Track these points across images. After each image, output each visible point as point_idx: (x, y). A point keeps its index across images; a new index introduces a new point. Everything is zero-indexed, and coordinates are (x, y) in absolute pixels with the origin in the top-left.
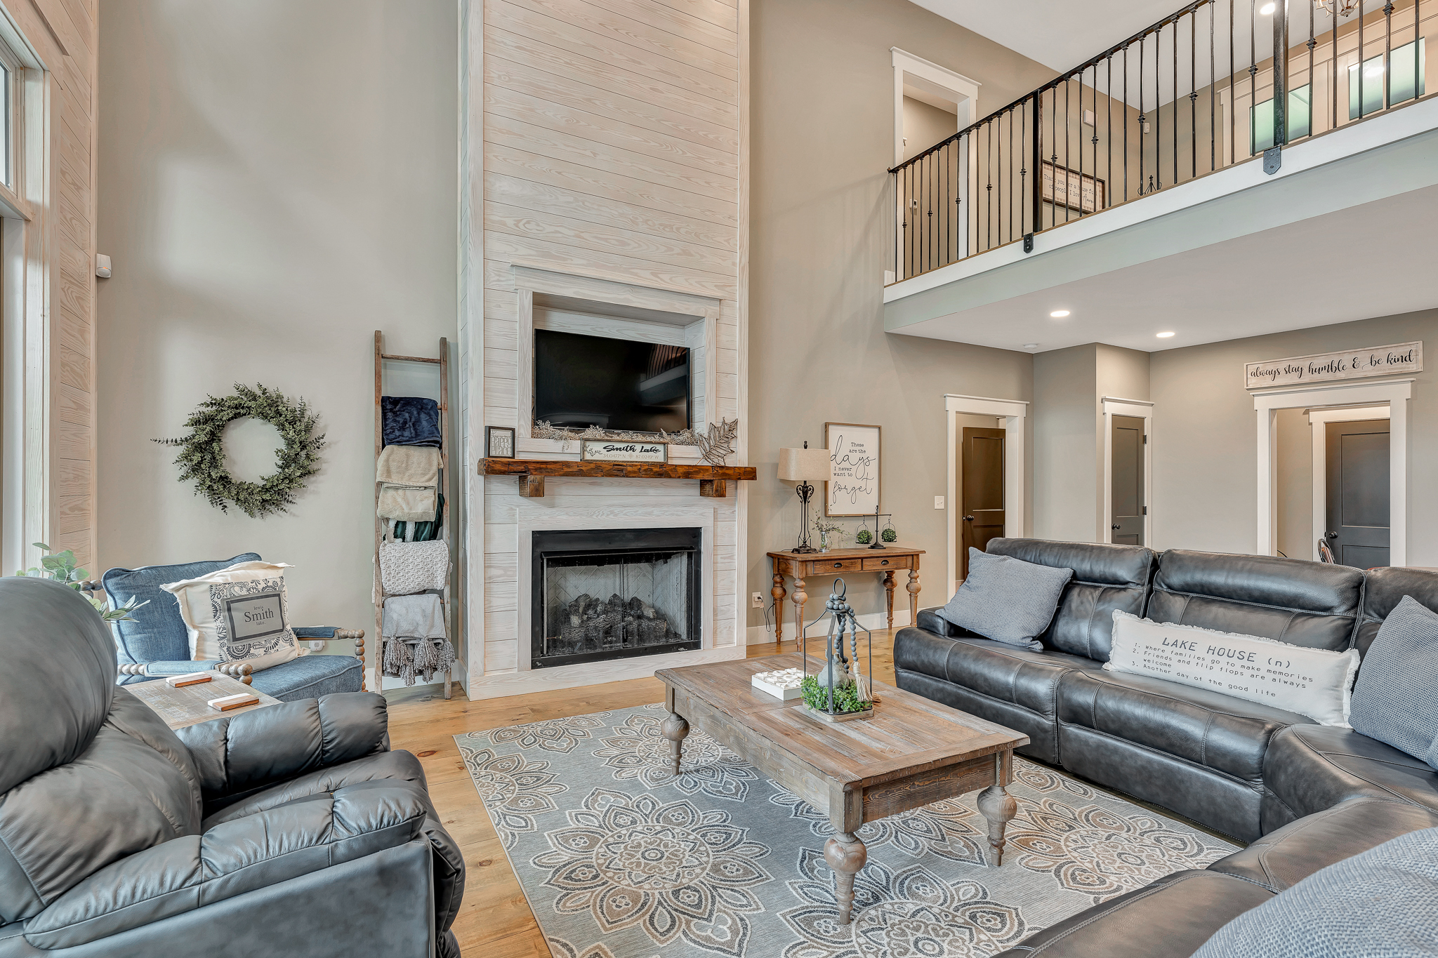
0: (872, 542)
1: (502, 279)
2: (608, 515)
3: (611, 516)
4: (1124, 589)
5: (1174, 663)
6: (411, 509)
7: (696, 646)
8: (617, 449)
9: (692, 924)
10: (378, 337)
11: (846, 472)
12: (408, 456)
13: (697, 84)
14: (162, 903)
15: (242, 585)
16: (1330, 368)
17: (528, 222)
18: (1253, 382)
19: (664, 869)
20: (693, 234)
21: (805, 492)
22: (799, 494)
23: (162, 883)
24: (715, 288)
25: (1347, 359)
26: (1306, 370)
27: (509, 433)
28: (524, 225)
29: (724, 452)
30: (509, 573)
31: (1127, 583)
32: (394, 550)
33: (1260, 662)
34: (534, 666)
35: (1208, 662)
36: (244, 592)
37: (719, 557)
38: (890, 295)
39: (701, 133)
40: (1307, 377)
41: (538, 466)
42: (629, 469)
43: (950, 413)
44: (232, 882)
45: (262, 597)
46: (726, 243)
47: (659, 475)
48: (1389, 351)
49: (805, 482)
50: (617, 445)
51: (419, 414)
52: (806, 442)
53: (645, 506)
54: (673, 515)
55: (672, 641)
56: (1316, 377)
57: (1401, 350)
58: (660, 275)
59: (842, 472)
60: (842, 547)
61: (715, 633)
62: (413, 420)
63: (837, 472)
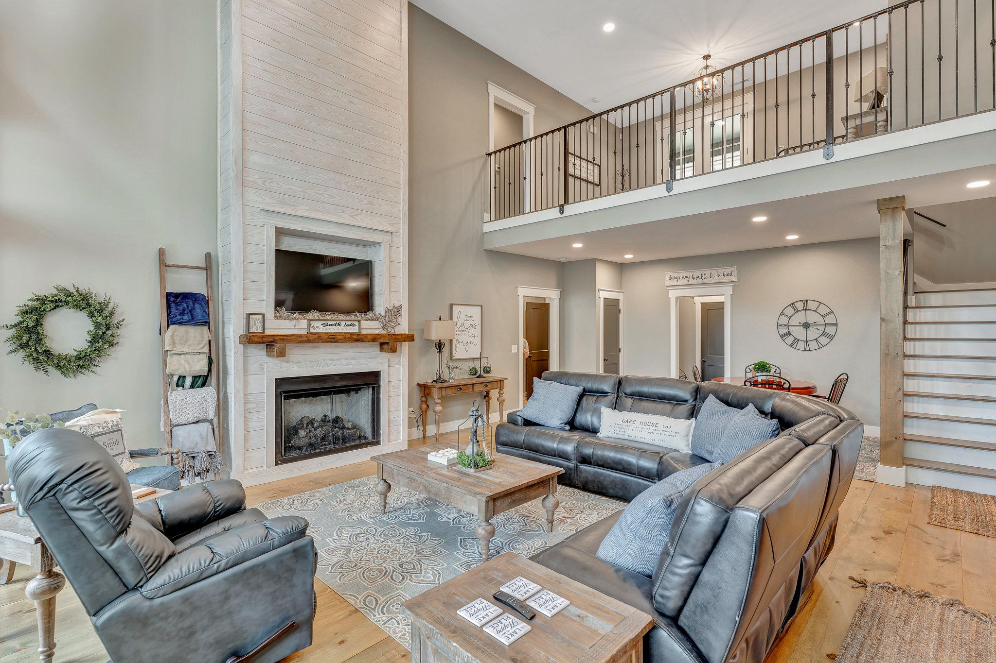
0: (478, 374)
1: (255, 218)
2: (323, 366)
3: (326, 366)
4: (606, 396)
5: (626, 430)
6: (191, 368)
7: (377, 443)
8: (330, 325)
9: (413, 576)
10: (161, 252)
11: (463, 333)
12: (187, 332)
13: (377, 100)
14: (202, 573)
15: (99, 425)
16: (701, 277)
17: (272, 182)
18: (669, 283)
19: (392, 557)
20: (375, 192)
21: (440, 346)
22: (436, 347)
23: (200, 564)
24: (388, 225)
25: (707, 273)
26: (691, 278)
27: (260, 317)
28: (269, 184)
29: (394, 325)
30: (260, 406)
31: (608, 393)
32: (177, 396)
33: (660, 427)
34: (277, 464)
35: (640, 429)
36: (101, 430)
37: (391, 388)
38: (487, 228)
39: (379, 130)
40: (691, 281)
41: (282, 337)
42: (339, 337)
43: (520, 297)
44: (231, 561)
45: (112, 432)
46: (394, 198)
47: (357, 341)
48: (724, 270)
49: (440, 340)
50: (330, 323)
51: (194, 304)
52: (440, 316)
53: (346, 359)
54: (363, 364)
55: (363, 441)
56: (695, 281)
57: (728, 270)
58: (354, 217)
59: (460, 333)
60: (461, 378)
61: (389, 434)
62: (190, 308)
63: (458, 333)
